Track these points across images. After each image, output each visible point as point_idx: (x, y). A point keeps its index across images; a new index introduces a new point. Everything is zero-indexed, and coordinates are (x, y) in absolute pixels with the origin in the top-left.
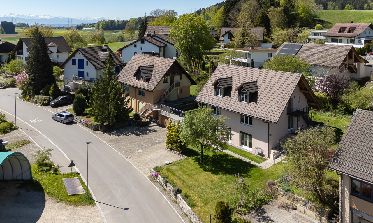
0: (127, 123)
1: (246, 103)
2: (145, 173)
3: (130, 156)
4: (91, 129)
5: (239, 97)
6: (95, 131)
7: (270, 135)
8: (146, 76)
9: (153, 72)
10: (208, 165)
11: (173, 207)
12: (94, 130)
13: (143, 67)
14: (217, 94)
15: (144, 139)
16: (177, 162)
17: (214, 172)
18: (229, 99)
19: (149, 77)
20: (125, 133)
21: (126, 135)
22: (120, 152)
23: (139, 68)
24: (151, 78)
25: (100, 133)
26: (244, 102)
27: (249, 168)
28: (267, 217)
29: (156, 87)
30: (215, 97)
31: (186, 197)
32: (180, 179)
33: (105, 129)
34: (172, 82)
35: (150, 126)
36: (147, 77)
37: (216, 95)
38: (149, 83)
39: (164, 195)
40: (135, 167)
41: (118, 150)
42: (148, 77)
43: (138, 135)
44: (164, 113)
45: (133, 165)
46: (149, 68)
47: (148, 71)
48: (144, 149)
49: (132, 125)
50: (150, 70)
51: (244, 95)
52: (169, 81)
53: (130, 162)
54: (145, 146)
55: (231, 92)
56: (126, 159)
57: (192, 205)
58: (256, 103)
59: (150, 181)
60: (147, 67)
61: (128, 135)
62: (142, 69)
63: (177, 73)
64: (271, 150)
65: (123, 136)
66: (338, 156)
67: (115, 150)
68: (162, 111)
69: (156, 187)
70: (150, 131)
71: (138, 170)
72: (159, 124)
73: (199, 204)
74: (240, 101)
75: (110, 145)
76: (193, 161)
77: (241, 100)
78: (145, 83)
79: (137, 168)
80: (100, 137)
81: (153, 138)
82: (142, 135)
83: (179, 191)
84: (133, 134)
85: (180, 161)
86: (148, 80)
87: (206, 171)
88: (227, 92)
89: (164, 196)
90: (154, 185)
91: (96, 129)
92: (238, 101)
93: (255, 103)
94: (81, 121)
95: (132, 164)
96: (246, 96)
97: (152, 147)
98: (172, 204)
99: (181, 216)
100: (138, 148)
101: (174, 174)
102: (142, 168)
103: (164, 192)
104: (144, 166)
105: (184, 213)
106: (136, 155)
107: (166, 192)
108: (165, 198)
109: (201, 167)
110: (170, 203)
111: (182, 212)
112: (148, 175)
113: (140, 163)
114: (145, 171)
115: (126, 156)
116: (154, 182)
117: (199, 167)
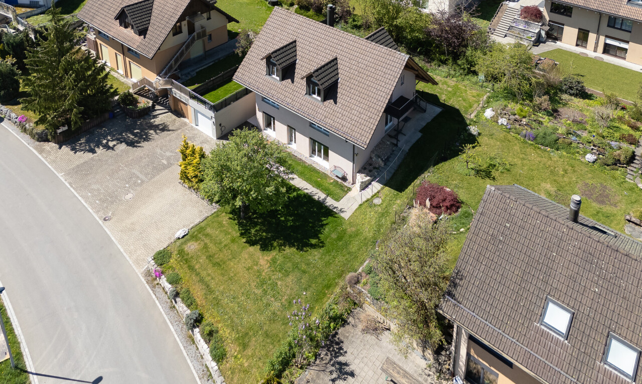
0: (107, 115)
1: (319, 98)
2: (137, 262)
3: (110, 215)
4: (33, 139)
5: (308, 88)
6: (42, 143)
7: (355, 155)
8: (139, 25)
9: (153, 14)
10: (256, 224)
11: (185, 354)
12: (38, 140)
13: (131, 7)
14: (270, 73)
15: (141, 158)
16: (198, 228)
17: (266, 246)
18: (291, 86)
19: (145, 26)
20: (105, 142)
21: (107, 147)
22: (91, 204)
23: (124, 10)
24: (150, 27)
25: (51, 146)
26: (315, 96)
27: (323, 219)
28: (346, 364)
29: (159, 49)
30: (268, 77)
31: (210, 336)
32: (202, 280)
33: (61, 138)
34: (191, 30)
35: (155, 117)
36: (140, 28)
37: (270, 75)
38: (146, 39)
39: (171, 322)
40: (119, 246)
41: (86, 198)
42: (142, 27)
43: (131, 144)
44: (177, 94)
45: (114, 240)
46: (145, 7)
47: (142, 14)
48: (138, 188)
49: (118, 117)
50: (146, 9)
51: (316, 87)
52: (185, 28)
53: (109, 233)
54: (141, 180)
55: (294, 73)
56: (100, 222)
57: (219, 357)
58: (336, 102)
59: (146, 285)
60: (139, 5)
61: (112, 148)
62: (129, 12)
63: (200, 13)
64: (358, 174)
65: (100, 151)
66: (455, 287)
67: (80, 198)
68: (174, 90)
69: (157, 302)
70: (156, 128)
71: (125, 254)
72: (171, 109)
73: (232, 349)
74: (310, 95)
75: (70, 184)
76: (230, 218)
77: (310, 92)
78: (137, 37)
79: (122, 250)
80: (51, 163)
81: (159, 151)
82: (140, 143)
83: (197, 321)
84: (121, 142)
85: (205, 222)
86: (143, 32)
87: (252, 243)
88: (288, 73)
89: (171, 327)
90: (154, 296)
91: (44, 139)
92: (306, 94)
93: (333, 103)
94: (11, 117)
95: (113, 238)
96: (319, 90)
97: (155, 179)
98: (184, 347)
99: (200, 379)
100: (127, 185)
101: (191, 268)
102: (132, 247)
103: (172, 313)
104: (136, 242)
105: (206, 369)
106: (123, 208)
107: (176, 311)
108: (173, 330)
109: (242, 234)
110: (181, 345)
111: (203, 365)
112: (143, 267)
113: (129, 233)
114: (138, 256)
115: (103, 215)
116: (154, 287)
117: (239, 235)
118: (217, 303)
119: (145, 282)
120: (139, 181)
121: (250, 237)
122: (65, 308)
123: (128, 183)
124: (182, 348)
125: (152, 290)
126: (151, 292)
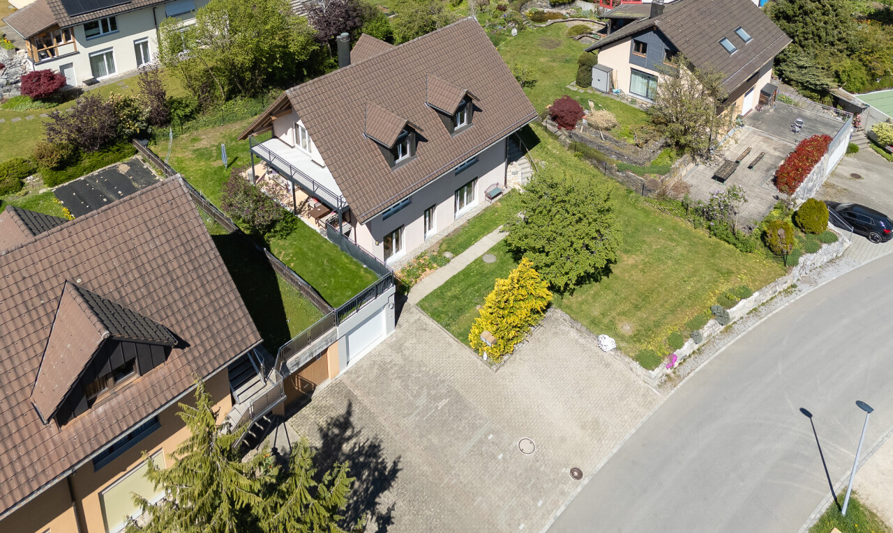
1: (465, 124)
2: (648, 404)
16: (592, 326)
18: (429, 146)
26: (458, 127)
30: (395, 169)
32: (671, 312)
48: (507, 435)
54: (486, 435)
56: (585, 482)
58: (480, 110)
59: (678, 386)
79: (633, 431)
85: (581, 319)
92: (451, 134)
93: (479, 113)
99: (761, 318)
100: (500, 457)
101: (658, 324)
102: (626, 417)
103: (707, 351)
104: (617, 412)
105: (752, 314)
106: (551, 451)
107: (703, 348)
108: (724, 348)
109: (596, 280)
110: (737, 338)
111: (748, 317)
112: (655, 394)
113: (603, 427)
114: (639, 405)
115: (570, 482)
116: (679, 376)
117: (598, 283)
118: (693, 296)
119: (675, 389)
120: (491, 437)
121: (599, 273)
122: (742, 484)
123: (494, 457)
124: (740, 336)
125: (684, 378)
126: (686, 379)
